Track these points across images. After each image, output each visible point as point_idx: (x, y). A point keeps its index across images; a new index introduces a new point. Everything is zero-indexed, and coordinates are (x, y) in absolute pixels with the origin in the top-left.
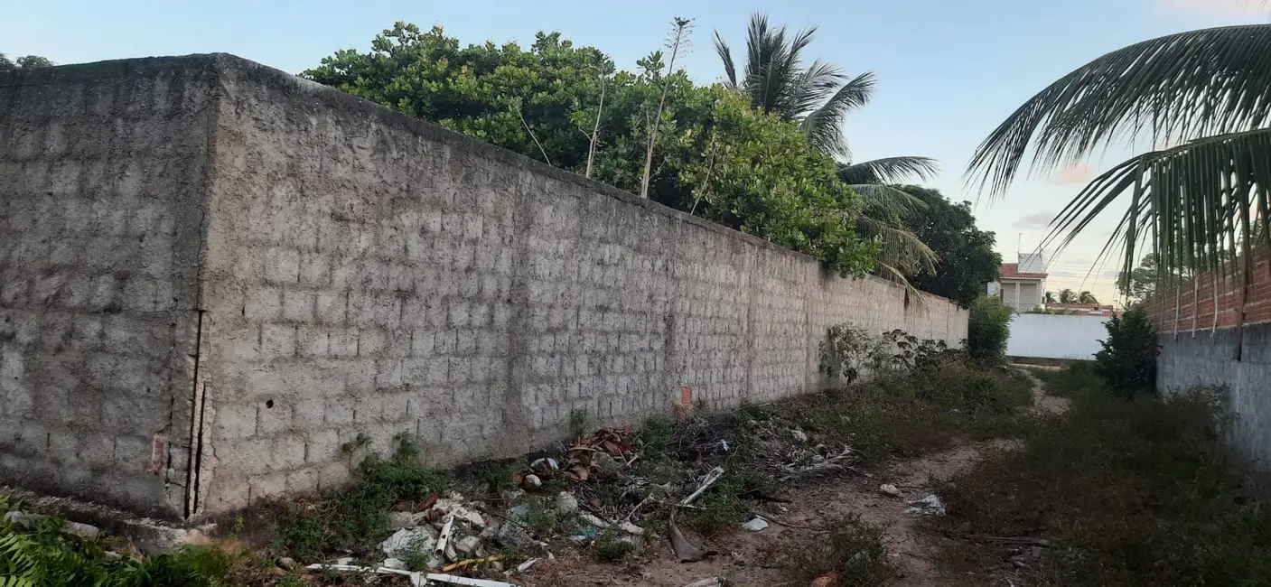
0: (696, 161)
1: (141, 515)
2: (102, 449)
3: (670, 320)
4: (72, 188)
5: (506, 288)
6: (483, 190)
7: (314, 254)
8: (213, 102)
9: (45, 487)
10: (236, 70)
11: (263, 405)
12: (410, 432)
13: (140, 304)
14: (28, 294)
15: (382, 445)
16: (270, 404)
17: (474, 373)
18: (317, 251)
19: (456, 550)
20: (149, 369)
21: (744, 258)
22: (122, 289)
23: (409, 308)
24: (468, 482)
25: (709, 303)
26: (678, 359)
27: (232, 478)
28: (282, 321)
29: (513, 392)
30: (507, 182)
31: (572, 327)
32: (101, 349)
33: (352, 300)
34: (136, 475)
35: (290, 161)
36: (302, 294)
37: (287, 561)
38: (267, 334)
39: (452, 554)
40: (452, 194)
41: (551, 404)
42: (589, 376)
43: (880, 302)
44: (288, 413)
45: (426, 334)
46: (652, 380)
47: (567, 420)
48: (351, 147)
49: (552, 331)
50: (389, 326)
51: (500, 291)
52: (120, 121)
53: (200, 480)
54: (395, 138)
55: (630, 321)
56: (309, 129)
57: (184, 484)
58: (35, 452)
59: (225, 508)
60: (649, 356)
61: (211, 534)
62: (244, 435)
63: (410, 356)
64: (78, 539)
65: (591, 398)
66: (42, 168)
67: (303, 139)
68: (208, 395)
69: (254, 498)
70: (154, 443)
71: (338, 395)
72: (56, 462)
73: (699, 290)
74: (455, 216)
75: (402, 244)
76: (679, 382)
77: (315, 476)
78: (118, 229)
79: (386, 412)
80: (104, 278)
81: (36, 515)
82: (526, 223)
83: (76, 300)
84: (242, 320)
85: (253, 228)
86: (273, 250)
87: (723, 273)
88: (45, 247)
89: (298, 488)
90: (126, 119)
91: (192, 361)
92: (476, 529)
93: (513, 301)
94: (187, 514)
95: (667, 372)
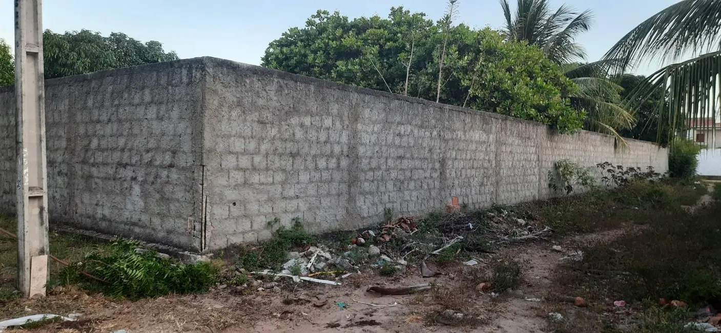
0: (471, 73)
1: (185, 250)
2: (170, 224)
3: (443, 162)
4: (154, 116)
5: (345, 149)
6: (332, 104)
7: (251, 139)
8: (203, 77)
9: (149, 240)
10: (212, 63)
11: (231, 205)
12: (300, 217)
13: (181, 163)
14: (141, 161)
15: (287, 223)
16: (234, 204)
17: (330, 190)
18: (252, 138)
19: (315, 268)
20: (185, 190)
21: (491, 127)
22: (174, 157)
23: (296, 161)
24: (329, 241)
25: (468, 152)
26: (449, 182)
27: (219, 235)
28: (238, 169)
29: (351, 199)
30: (344, 99)
31: (384, 167)
32: (168, 182)
33: (269, 159)
34: (183, 234)
35: (238, 99)
36: (246, 157)
37: (242, 270)
38: (231, 174)
39: (313, 269)
40: (315, 108)
41: (373, 204)
42: (394, 191)
43: (594, 146)
44: (243, 208)
45: (305, 173)
46: (432, 193)
47: (383, 213)
48: (265, 90)
49: (371, 169)
50: (287, 169)
51: (342, 151)
52: (170, 87)
53: (206, 235)
54: (286, 84)
55: (418, 163)
56: (246, 84)
57: (200, 237)
58: (146, 225)
59: (217, 247)
60: (430, 181)
61: (211, 257)
62: (224, 217)
63: (298, 183)
64: (160, 259)
65: (396, 202)
66: (143, 108)
67: (244, 89)
68: (208, 201)
69: (229, 244)
70: (188, 221)
71: (265, 200)
72: (154, 229)
73: (462, 145)
74: (317, 118)
75: (291, 132)
76: (450, 194)
77: (256, 235)
78: (172, 133)
79: (288, 208)
80: (168, 153)
81: (146, 250)
82: (355, 118)
83: (157, 163)
84: (220, 169)
85: (223, 130)
86: (232, 138)
87: (477, 135)
88: (146, 141)
89: (248, 240)
90: (172, 86)
91: (201, 186)
92: (327, 259)
93: (350, 156)
94: (202, 250)
95: (442, 189)
